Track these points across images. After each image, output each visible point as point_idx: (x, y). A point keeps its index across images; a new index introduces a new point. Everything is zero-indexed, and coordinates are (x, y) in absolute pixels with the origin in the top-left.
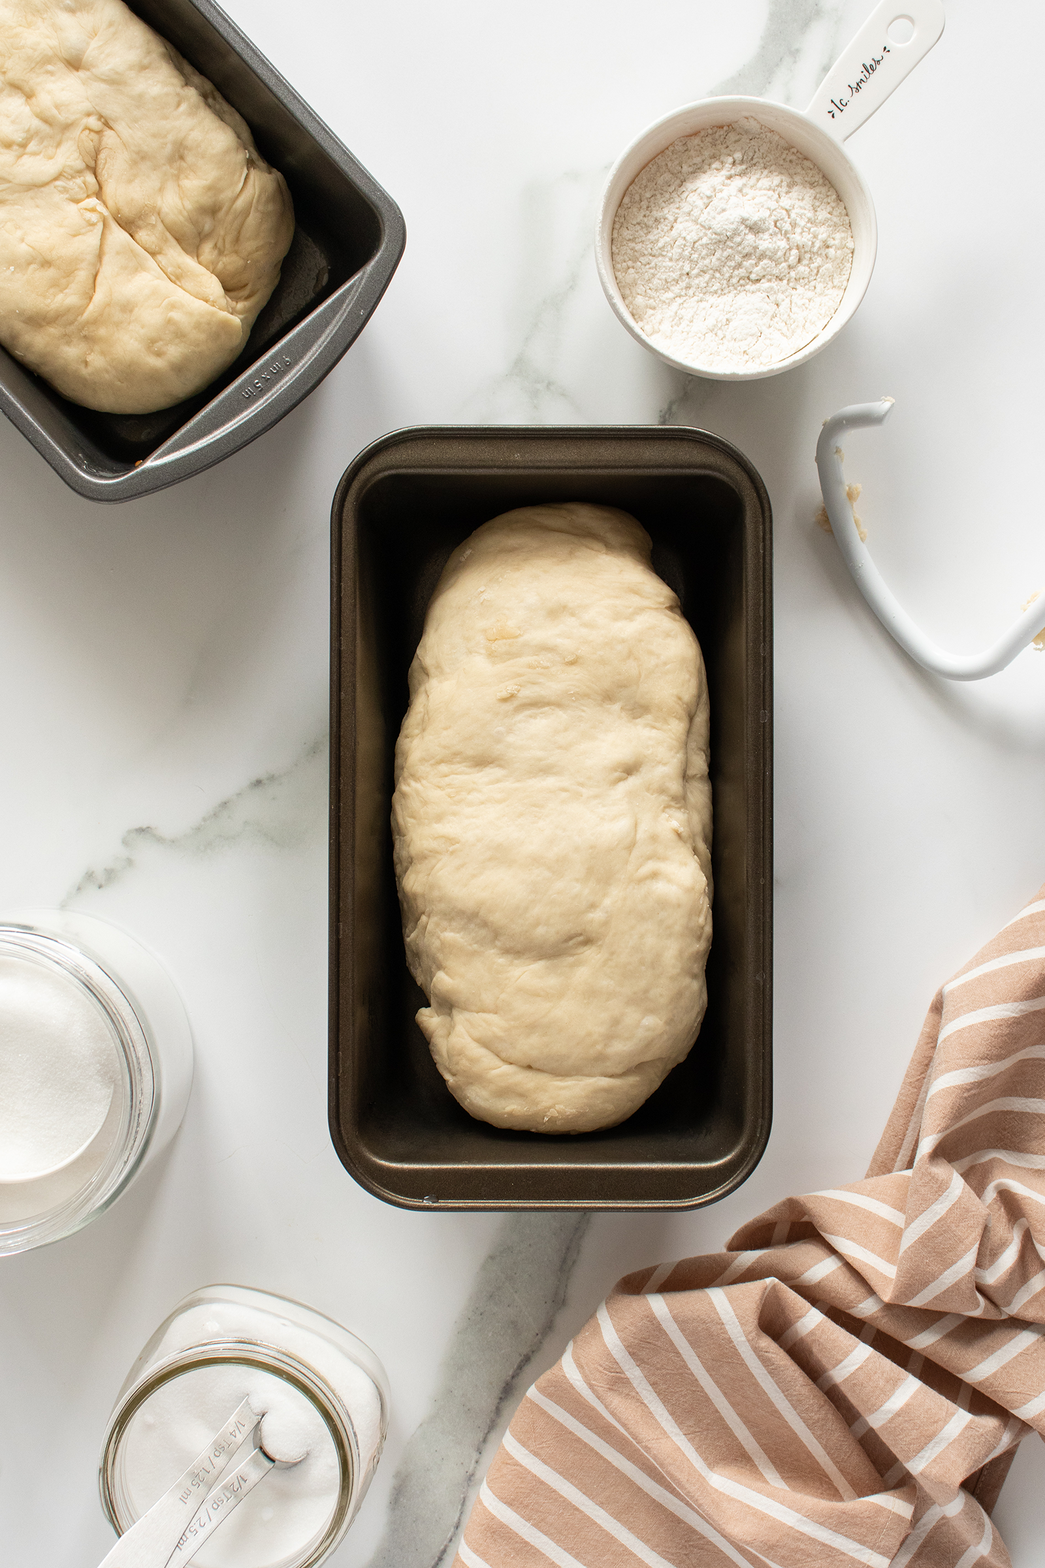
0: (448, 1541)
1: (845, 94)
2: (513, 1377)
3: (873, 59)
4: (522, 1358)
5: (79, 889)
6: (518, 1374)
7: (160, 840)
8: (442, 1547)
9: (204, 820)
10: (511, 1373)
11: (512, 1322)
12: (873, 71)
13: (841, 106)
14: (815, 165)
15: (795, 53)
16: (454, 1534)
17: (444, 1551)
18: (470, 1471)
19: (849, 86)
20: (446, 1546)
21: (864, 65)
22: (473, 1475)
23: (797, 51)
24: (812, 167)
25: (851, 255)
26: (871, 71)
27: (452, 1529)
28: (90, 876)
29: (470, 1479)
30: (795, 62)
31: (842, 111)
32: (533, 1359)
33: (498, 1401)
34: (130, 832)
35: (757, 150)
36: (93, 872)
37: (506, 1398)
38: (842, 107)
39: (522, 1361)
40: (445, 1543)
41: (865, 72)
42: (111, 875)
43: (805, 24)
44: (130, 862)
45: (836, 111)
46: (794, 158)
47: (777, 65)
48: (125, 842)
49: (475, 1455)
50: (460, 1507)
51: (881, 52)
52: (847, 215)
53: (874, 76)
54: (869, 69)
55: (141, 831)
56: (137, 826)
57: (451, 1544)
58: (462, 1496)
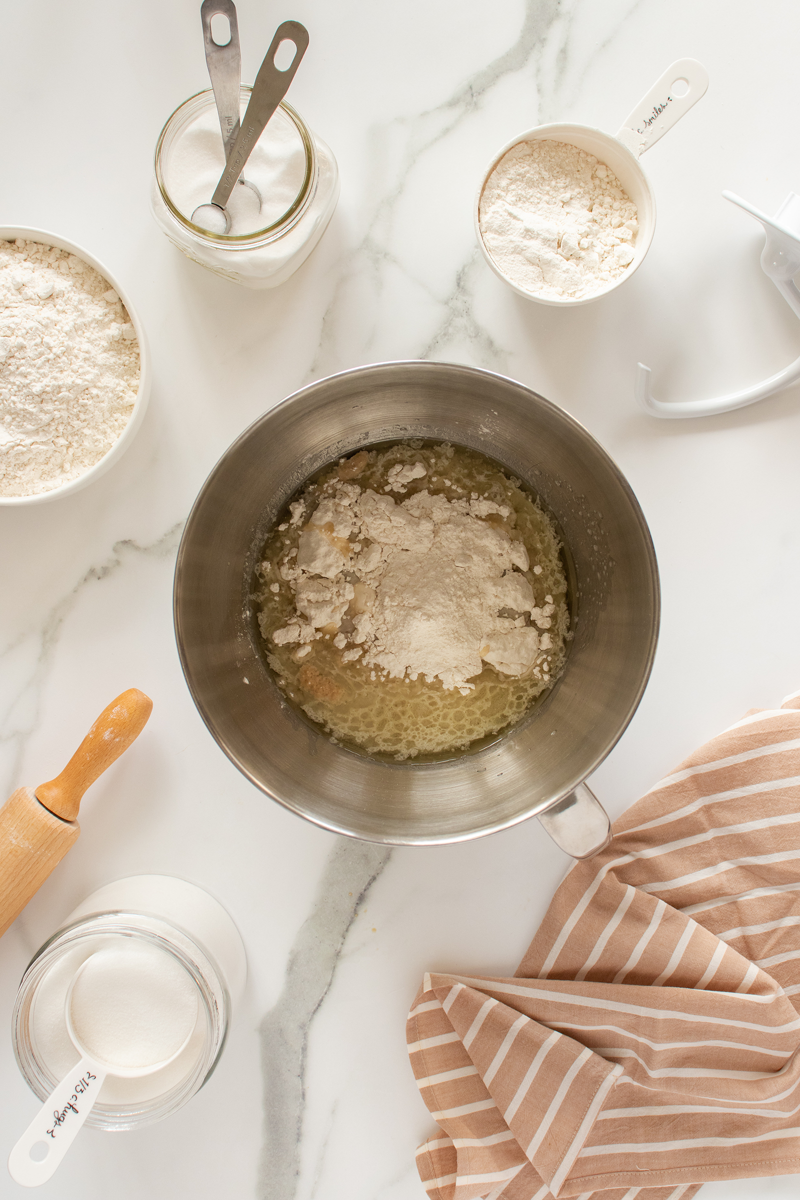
0: (324, 993)
2: (365, 890)
3: (661, 105)
4: (371, 878)
5: (85, 580)
6: (368, 888)
7: (137, 548)
8: (321, 998)
9: (166, 535)
10: (364, 888)
11: (364, 856)
12: (661, 112)
15: (543, 41)
16: (328, 989)
18: (338, 950)
20: (323, 997)
21: (655, 108)
22: (340, 952)
23: (544, 39)
26: (659, 113)
27: (327, 987)
28: (92, 572)
29: (338, 955)
30: (543, 47)
32: (377, 878)
33: (355, 905)
34: (118, 543)
36: (94, 569)
37: (360, 903)
39: (371, 880)
40: (322, 995)
41: (655, 113)
42: (106, 571)
43: (549, 23)
44: (118, 563)
47: (532, 49)
48: (115, 550)
49: (341, 940)
50: (331, 972)
51: (666, 101)
53: (661, 116)
54: (658, 111)
55: (125, 542)
56: (123, 540)
57: (326, 996)
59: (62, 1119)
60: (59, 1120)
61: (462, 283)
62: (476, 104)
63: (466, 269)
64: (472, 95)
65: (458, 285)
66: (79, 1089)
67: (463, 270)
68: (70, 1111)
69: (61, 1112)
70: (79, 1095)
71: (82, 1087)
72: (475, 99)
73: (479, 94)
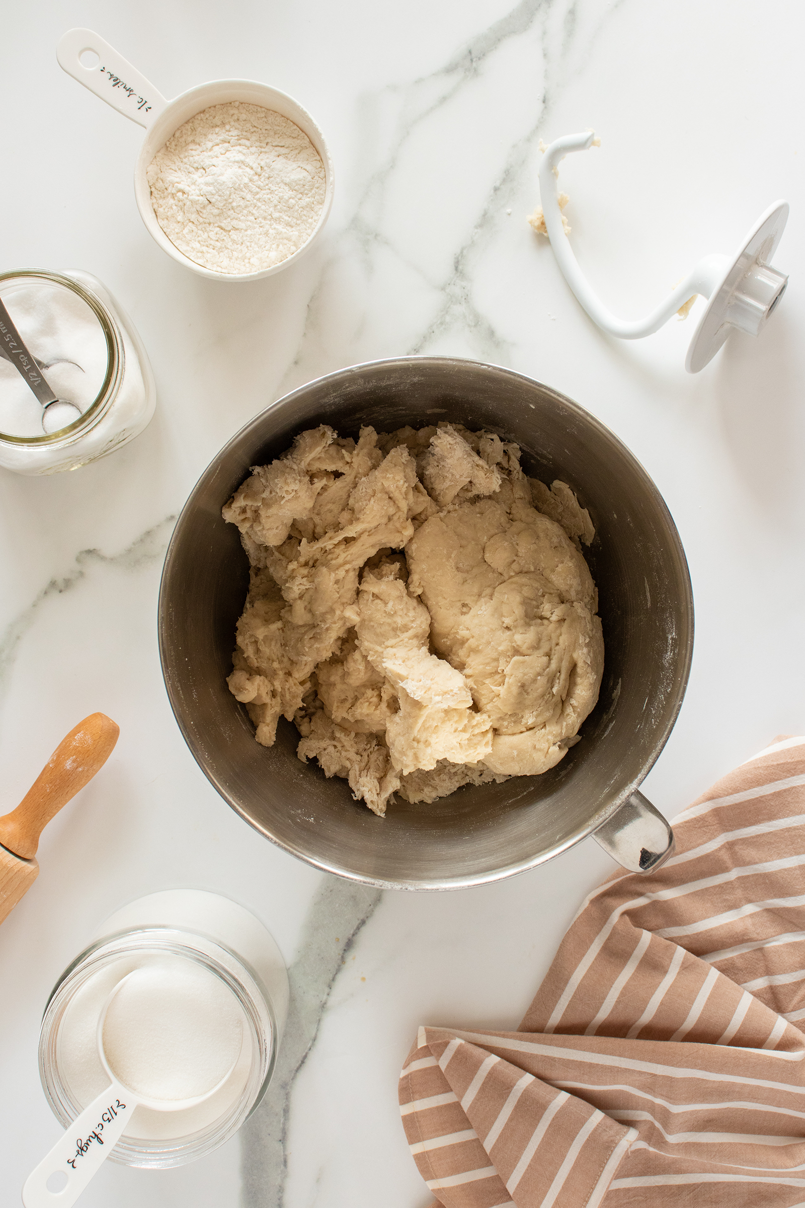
0: (308, 1049)
1: (134, 99)
2: (353, 935)
3: (110, 79)
4: (360, 921)
5: (46, 593)
6: (356, 933)
7: (103, 558)
8: (304, 1054)
9: (134, 544)
10: (351, 932)
11: (352, 897)
12: (117, 79)
13: (142, 103)
14: (178, 129)
16: (313, 1045)
17: (305, 1057)
18: (323, 1001)
19: (129, 96)
20: (307, 1053)
21: (114, 86)
22: (325, 1003)
24: (180, 131)
25: (243, 105)
26: (118, 81)
27: (311, 1042)
28: (53, 584)
29: (323, 1007)
31: (146, 102)
32: (367, 922)
33: (343, 952)
34: (81, 553)
35: (169, 167)
36: (55, 581)
37: (348, 949)
38: (144, 102)
39: (360, 924)
40: (306, 1051)
41: (119, 85)
42: (68, 583)
44: (81, 574)
45: (146, 106)
46: (173, 143)
48: (78, 560)
49: (327, 990)
50: (316, 1026)
51: (105, 73)
52: (215, 107)
53: (122, 78)
54: (116, 82)
55: (89, 552)
56: (86, 549)
57: (310, 1052)
58: (318, 1018)
59: (85, 1148)
60: (82, 1149)
61: (460, 267)
62: (475, 70)
63: (465, 252)
64: (472, 60)
65: (456, 269)
66: (106, 1118)
67: (462, 252)
68: (95, 1141)
69: (84, 1141)
70: (105, 1124)
71: (110, 1115)
72: (474, 64)
73: (479, 59)
